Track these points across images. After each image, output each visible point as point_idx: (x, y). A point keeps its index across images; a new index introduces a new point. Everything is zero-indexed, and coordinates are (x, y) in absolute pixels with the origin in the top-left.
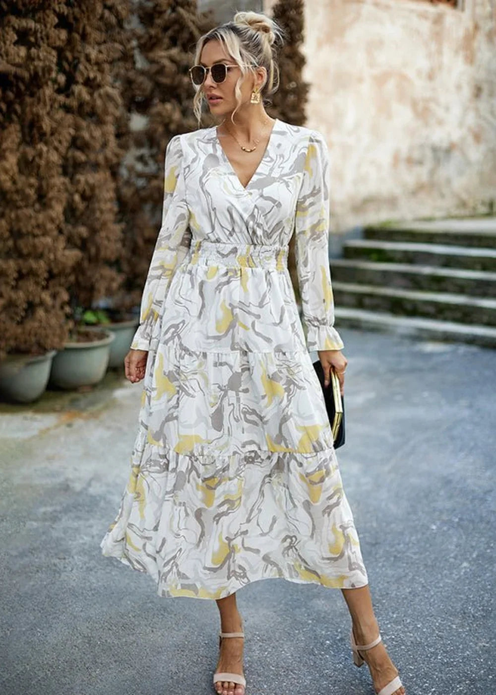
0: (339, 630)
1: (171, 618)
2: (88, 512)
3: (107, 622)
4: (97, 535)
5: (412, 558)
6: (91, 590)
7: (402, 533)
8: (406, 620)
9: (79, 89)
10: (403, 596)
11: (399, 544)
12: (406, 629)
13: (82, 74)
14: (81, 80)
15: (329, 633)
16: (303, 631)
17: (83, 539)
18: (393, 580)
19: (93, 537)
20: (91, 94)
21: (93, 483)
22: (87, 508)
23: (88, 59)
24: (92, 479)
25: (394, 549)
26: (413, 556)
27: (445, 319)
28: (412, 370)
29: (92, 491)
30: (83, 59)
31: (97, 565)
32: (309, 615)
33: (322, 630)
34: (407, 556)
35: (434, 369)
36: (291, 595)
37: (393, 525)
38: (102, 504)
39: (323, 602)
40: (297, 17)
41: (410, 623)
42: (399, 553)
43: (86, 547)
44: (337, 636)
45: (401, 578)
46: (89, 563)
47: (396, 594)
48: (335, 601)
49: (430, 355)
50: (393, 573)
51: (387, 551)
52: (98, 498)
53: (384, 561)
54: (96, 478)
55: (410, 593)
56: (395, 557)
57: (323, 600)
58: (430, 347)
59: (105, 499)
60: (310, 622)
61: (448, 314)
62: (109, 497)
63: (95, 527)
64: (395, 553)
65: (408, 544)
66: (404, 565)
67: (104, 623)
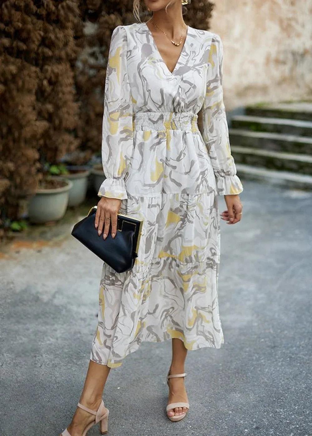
0: (254, 420)
1: (120, 408)
2: (53, 318)
3: (69, 411)
4: (61, 337)
5: (303, 359)
6: (56, 383)
7: (294, 339)
8: (306, 412)
10: (301, 391)
11: (292, 347)
12: (307, 420)
15: (246, 422)
16: (225, 421)
17: (49, 340)
18: (291, 377)
19: (57, 339)
20: (56, 7)
21: (57, 296)
22: (52, 316)
24: (56, 292)
25: (288, 352)
26: (304, 357)
27: (304, 173)
28: (286, 212)
29: (56, 302)
31: (61, 362)
32: (229, 406)
33: (241, 420)
34: (300, 357)
35: (300, 212)
36: (213, 389)
37: (286, 332)
38: (64, 312)
39: (239, 395)
41: (309, 414)
42: (293, 354)
43: (52, 347)
44: (253, 425)
45: (297, 375)
46: (54, 360)
47: (295, 389)
48: (248, 394)
49: (295, 201)
50: (291, 371)
51: (284, 352)
52: (61, 308)
53: (282, 361)
54: (59, 291)
55: (306, 388)
56: (291, 357)
57: (238, 393)
58: (295, 194)
59: (66, 308)
60: (230, 412)
62: (69, 307)
63: (58, 331)
64: (291, 355)
65: (299, 347)
66: (298, 364)
67: (66, 413)
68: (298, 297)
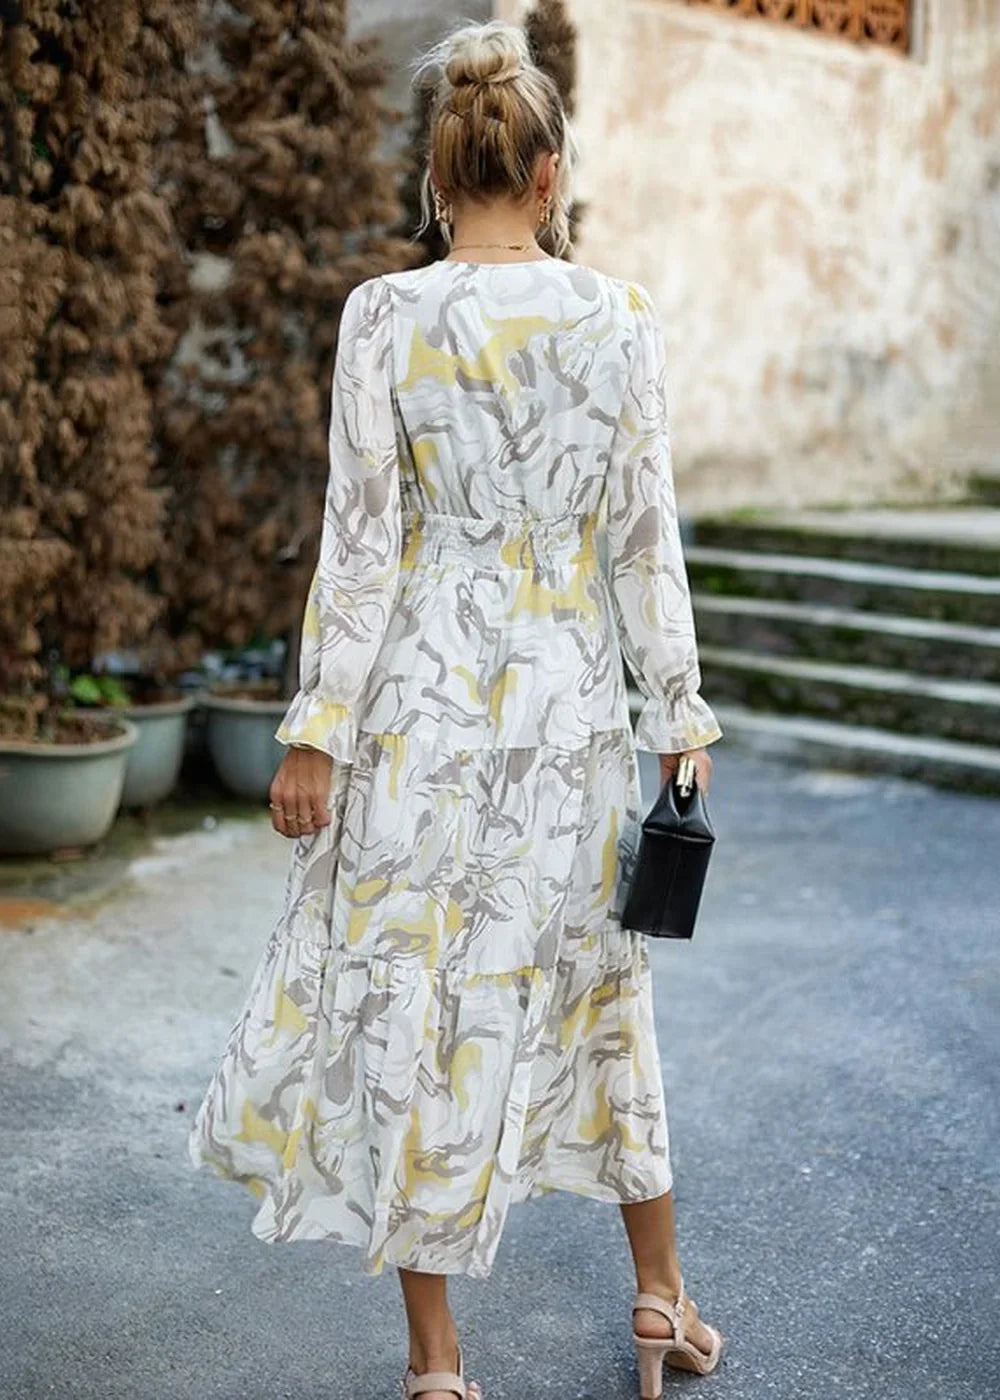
0: (583, 1379)
1: (216, 1339)
2: (53, 1112)
3: (74, 1344)
4: (68, 1160)
5: (753, 1233)
6: (45, 1274)
7: (736, 1181)
8: (732, 1364)
9: (82, 197)
10: (729, 1312)
11: (727, 1203)
12: (730, 1382)
13: (87, 162)
14: (84, 175)
15: (560, 1384)
16: (502, 1378)
17: (36, 1167)
18: (709, 1277)
19: (58, 1165)
20: (106, 208)
21: (68, 1052)
22: (49, 1104)
23: (102, 131)
24: (67, 1044)
25: (715, 1214)
26: (756, 1228)
27: (861, 723)
28: (783, 836)
29: (64, 1068)
30: (90, 130)
31: (62, 1223)
32: (518, 1345)
33: (547, 1378)
34: (744, 1229)
35: (830, 835)
36: (482, 1302)
37: (718, 1163)
38: (85, 1096)
39: (552, 1319)
40: (563, 62)
41: (738, 1368)
42: (726, 1222)
43: (43, 1185)
44: (579, 1391)
45: (727, 1274)
46: (44, 1219)
47: (714, 1309)
48: (580, 1318)
49: (824, 802)
50: (711, 1262)
51: (701, 1216)
52: (77, 1084)
53: (694, 1237)
54: (76, 1042)
55: (744, 1306)
56: (718, 1228)
57: (552, 1314)
58: (826, 784)
59: (91, 1086)
60: (521, 1359)
61: (866, 711)
62: (101, 1082)
63: (64, 1145)
64: (719, 1222)
65: (748, 1204)
66: (737, 1247)
67: (67, 1348)
68: (773, 1072)
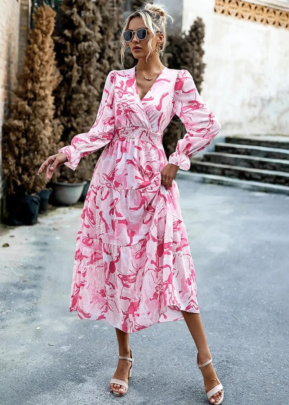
9: (105, 62)
13: (107, 54)
14: (106, 57)
20: (110, 65)
23: (110, 47)
27: (266, 182)
30: (107, 47)
40: (202, 32)
49: (258, 197)
58: (258, 194)
61: (267, 179)
